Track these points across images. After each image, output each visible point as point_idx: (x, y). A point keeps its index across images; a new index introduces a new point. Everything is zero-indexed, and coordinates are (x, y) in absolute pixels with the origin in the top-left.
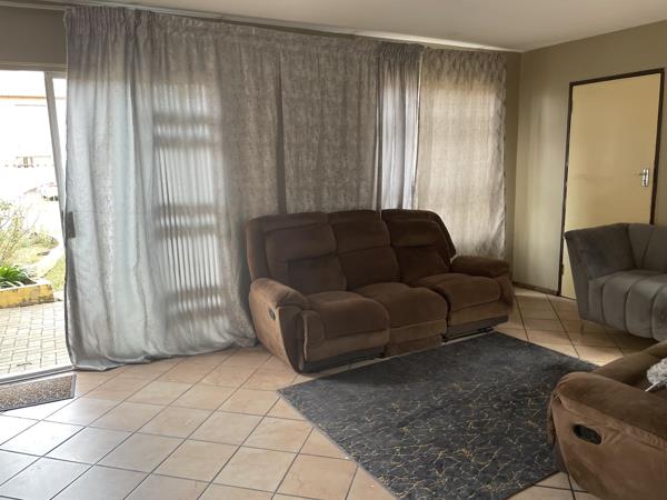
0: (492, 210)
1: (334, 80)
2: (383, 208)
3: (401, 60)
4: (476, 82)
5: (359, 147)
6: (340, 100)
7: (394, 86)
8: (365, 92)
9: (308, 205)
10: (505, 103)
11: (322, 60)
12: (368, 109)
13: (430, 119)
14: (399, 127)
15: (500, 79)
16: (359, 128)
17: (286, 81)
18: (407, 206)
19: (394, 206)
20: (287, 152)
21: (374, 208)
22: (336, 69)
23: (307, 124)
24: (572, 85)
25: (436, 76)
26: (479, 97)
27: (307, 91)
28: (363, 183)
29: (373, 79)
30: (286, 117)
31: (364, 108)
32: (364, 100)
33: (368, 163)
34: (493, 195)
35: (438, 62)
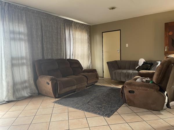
0: (88, 60)
1: (54, 26)
2: (67, 58)
3: (69, 24)
4: (83, 31)
5: (61, 43)
6: (56, 31)
7: (68, 29)
8: (61, 30)
9: (50, 57)
10: (89, 36)
11: (52, 21)
12: (63, 34)
13: (75, 38)
14: (69, 39)
15: (88, 31)
16: (60, 38)
17: (43, 25)
18: (71, 58)
19: (69, 58)
20: (44, 43)
21: (65, 58)
22: (55, 24)
23: (49, 36)
24: (102, 33)
25: (76, 28)
26: (85, 34)
27: (48, 28)
28: (62, 52)
29: (63, 27)
30: (44, 34)
31: (61, 34)
32: (61, 32)
33: (63, 48)
34: (88, 56)
35: (76, 25)
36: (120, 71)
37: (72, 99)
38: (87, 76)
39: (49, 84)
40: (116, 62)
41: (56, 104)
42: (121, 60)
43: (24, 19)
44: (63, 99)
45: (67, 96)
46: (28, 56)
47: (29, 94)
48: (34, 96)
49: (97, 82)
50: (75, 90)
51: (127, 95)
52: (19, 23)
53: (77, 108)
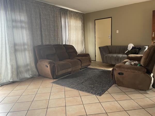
0: (82, 45)
1: (52, 15)
2: (63, 44)
3: (65, 12)
4: (78, 18)
5: (57, 30)
6: (53, 20)
7: (63, 18)
8: (58, 18)
9: (48, 43)
10: (83, 23)
11: (49, 10)
12: (59, 22)
13: (70, 25)
14: (65, 27)
15: (82, 18)
16: (57, 26)
17: (41, 14)
18: (67, 44)
19: (65, 44)
20: (43, 31)
21: (61, 44)
22: (52, 12)
23: (47, 24)
24: (95, 20)
25: (71, 16)
26: (79, 22)
27: (46, 17)
28: (59, 38)
29: (59, 15)
30: (42, 22)
31: (58, 22)
32: (58, 20)
33: (59, 34)
34: (82, 42)
35: (71, 13)
36: (110, 55)
37: (68, 80)
38: (81, 60)
39: (48, 67)
40: (107, 47)
41: (54, 84)
42: (111, 45)
43: (24, 8)
44: (60, 80)
45: (64, 77)
46: (29, 42)
47: (31, 76)
48: (35, 77)
49: (90, 65)
50: (71, 72)
51: (116, 77)
52: (20, 12)
53: (72, 88)
